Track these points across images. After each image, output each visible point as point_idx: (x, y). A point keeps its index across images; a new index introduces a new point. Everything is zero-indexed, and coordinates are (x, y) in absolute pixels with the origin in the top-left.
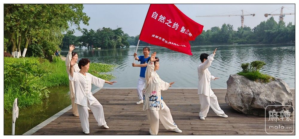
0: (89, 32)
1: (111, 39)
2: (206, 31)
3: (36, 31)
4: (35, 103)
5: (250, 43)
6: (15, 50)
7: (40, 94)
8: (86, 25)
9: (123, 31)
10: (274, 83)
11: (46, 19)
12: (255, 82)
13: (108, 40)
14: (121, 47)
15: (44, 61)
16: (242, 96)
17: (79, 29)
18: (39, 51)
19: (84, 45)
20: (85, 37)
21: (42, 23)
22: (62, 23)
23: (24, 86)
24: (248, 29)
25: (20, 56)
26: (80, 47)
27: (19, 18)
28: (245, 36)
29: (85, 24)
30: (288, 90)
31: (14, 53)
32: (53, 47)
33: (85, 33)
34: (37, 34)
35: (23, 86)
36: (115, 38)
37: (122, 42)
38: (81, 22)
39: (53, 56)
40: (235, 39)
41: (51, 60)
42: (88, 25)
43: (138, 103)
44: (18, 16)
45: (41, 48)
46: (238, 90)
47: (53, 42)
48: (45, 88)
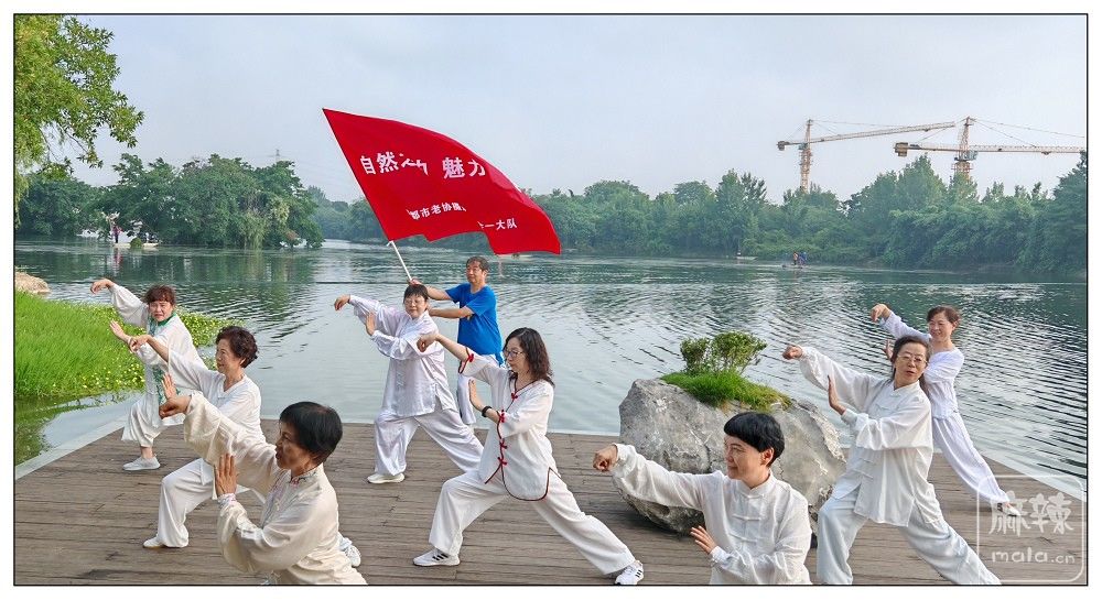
0: (147, 169)
1: (243, 208)
2: (653, 198)
5: (832, 262)
9: (296, 174)
10: (787, 418)
13: (231, 209)
14: (283, 244)
20: (129, 190)
28: (814, 230)
29: (120, 139)
30: (833, 445)
33: (128, 174)
36: (263, 201)
37: (290, 224)
38: (104, 131)
40: (773, 241)
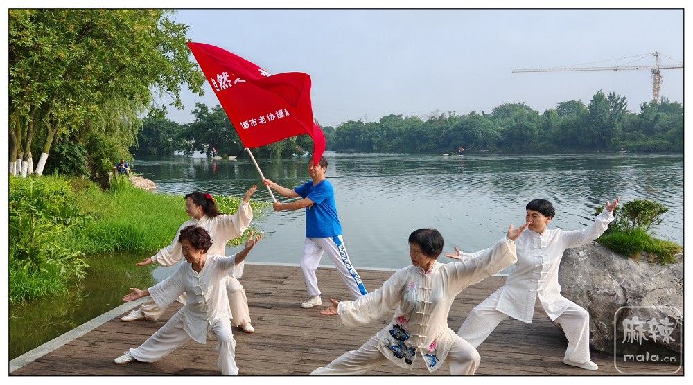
3: (68, 109)
4: (48, 292)
6: (18, 158)
7: (63, 270)
8: (198, 94)
11: (92, 79)
12: (631, 261)
14: (294, 155)
15: (87, 187)
17: (177, 105)
18: (78, 160)
19: (198, 147)
21: (85, 89)
22: (134, 88)
23: (26, 246)
25: (31, 170)
26: (188, 153)
27: (28, 77)
29: (194, 92)
31: (15, 163)
32: (114, 151)
33: (200, 115)
34: (69, 118)
35: (22, 247)
38: (185, 88)
39: (111, 174)
41: (105, 184)
42: (202, 93)
43: (305, 305)
44: (28, 71)
45: (84, 155)
46: (579, 280)
47: (115, 139)
48: (75, 254)
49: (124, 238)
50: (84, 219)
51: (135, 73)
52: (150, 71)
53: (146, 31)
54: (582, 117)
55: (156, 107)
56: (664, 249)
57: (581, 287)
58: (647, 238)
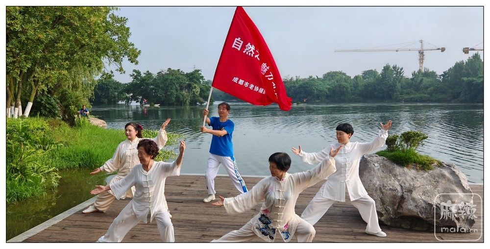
0: (143, 75)
1: (181, 89)
2: (352, 78)
3: (46, 73)
4: (32, 195)
5: (436, 102)
6: (11, 105)
7: (43, 180)
8: (134, 63)
9: (202, 75)
10: (441, 171)
11: (62, 53)
12: (405, 169)
13: (177, 90)
14: (198, 103)
15: (60, 125)
16: (382, 192)
17: (120, 71)
18: (54, 107)
19: (134, 98)
20: (136, 84)
21: (57, 59)
22: (91, 59)
23: (17, 164)
24: (433, 74)
25: (21, 114)
26: (128, 102)
27: (18, 51)
28: (427, 88)
29: (132, 62)
30: (465, 184)
31: (10, 109)
32: (78, 101)
33: (136, 78)
34: (47, 79)
35: (15, 165)
36: (189, 87)
37: (200, 94)
38: (125, 59)
39: (76, 116)
40: (408, 94)
41: (72, 123)
42: (137, 63)
43: (206, 200)
44: (17, 47)
45: (58, 103)
47: (78, 93)
48: (51, 170)
49: (85, 158)
50: (58, 146)
51: (92, 49)
52: (102, 48)
53: (99, 21)
54: (377, 80)
55: (106, 72)
56: (425, 161)
57: (376, 186)
58: (415, 154)
